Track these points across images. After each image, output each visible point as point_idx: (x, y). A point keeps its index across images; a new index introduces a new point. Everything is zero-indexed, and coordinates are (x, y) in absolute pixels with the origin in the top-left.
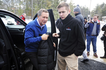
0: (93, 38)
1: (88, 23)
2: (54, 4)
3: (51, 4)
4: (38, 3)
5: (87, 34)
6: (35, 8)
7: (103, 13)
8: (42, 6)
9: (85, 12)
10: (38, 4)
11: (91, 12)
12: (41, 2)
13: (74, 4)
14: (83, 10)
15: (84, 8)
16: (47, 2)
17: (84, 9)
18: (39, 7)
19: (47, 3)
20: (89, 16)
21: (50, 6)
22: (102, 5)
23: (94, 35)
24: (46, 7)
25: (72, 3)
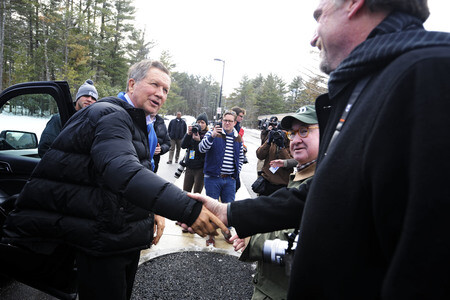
0: (226, 185)
1: (211, 139)
2: (99, 58)
3: (87, 55)
4: (32, 44)
5: (208, 173)
6: (12, 61)
7: (260, 104)
8: (47, 59)
9: (210, 98)
10: (32, 47)
11: (229, 99)
12: (43, 42)
13: (174, 66)
14: (203, 90)
15: (206, 84)
16: (71, 46)
17: (207, 86)
18: (32, 62)
19: (71, 50)
20: (219, 111)
21: (83, 62)
22: (256, 81)
23: (227, 176)
24: (66, 65)
25: (166, 60)
